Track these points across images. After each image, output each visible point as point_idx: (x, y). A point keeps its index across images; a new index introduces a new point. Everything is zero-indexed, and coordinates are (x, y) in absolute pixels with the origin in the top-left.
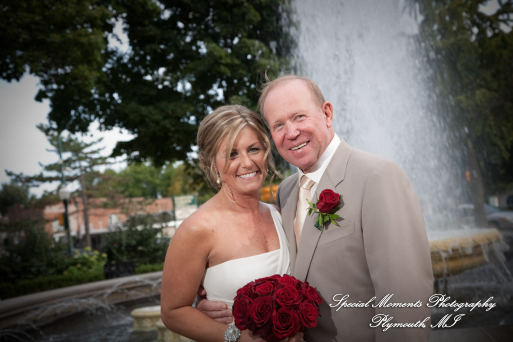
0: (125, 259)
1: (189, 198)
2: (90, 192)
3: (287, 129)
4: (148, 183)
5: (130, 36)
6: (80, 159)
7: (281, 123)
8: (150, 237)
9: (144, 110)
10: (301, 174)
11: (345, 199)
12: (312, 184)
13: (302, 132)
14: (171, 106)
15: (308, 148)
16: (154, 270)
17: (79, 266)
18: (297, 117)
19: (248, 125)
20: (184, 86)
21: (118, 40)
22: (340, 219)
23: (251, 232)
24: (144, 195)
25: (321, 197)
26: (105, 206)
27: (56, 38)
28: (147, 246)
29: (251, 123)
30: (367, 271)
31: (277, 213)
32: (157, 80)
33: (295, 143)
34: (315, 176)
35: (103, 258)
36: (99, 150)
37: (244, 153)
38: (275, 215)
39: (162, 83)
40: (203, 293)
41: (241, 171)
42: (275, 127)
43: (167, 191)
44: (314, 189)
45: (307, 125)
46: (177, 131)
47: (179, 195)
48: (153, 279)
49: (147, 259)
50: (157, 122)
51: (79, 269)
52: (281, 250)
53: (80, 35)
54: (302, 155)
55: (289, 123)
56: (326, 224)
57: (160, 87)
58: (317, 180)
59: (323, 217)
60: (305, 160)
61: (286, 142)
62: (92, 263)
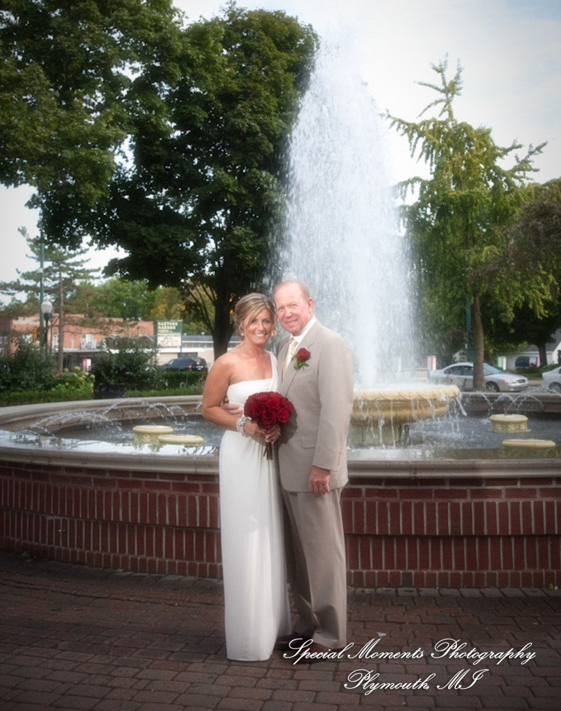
0: (112, 382)
1: (174, 324)
2: (68, 306)
3: (285, 311)
4: (128, 302)
5: (135, 154)
6: (62, 270)
7: (282, 308)
8: (140, 363)
9: (143, 231)
10: (292, 336)
11: (312, 355)
12: (296, 343)
13: (293, 314)
14: (172, 230)
15: (296, 323)
16: (141, 396)
17: (67, 384)
18: (291, 305)
19: (266, 308)
20: (185, 209)
21: (125, 157)
22: (307, 365)
23: (256, 367)
24: (123, 316)
25: (299, 353)
26: (83, 324)
27: (68, 154)
28: (135, 371)
29: (268, 307)
30: (318, 395)
31: (275, 358)
32: (159, 199)
33: (289, 320)
34: (299, 339)
35: (91, 379)
36: (83, 261)
37: (260, 322)
38: (273, 358)
39: (163, 204)
40: (226, 400)
41: (257, 331)
42: (279, 309)
43: (149, 314)
44: (297, 346)
45: (296, 311)
46: (175, 256)
47: (162, 320)
48: (151, 403)
49: (135, 385)
50: (155, 246)
51: (67, 387)
52: (272, 380)
53: (93, 154)
54: (292, 327)
55: (287, 308)
56: (299, 367)
57: (161, 207)
58: (299, 342)
59: (299, 363)
60: (294, 329)
61: (285, 319)
62: (81, 382)
